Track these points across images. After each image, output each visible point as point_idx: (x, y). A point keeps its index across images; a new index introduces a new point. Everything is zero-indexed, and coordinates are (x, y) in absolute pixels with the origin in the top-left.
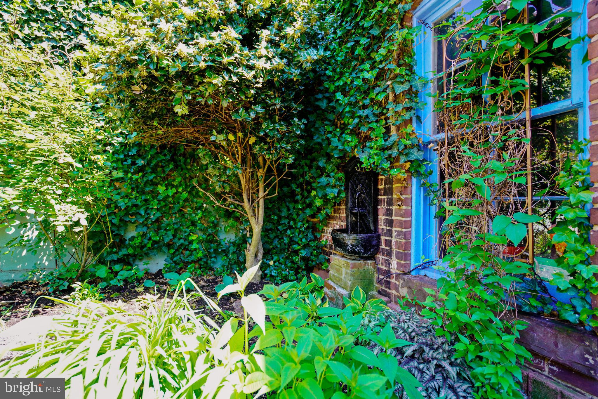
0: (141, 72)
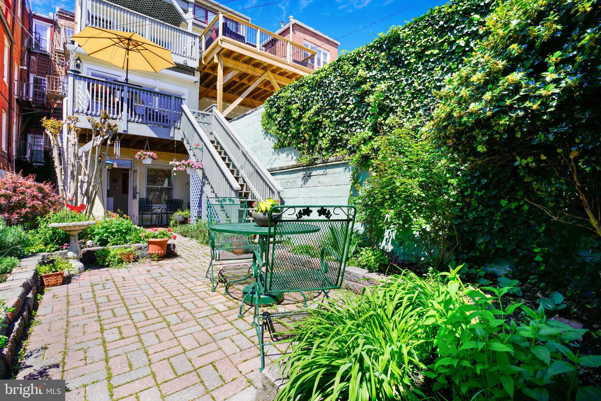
0: (451, 130)
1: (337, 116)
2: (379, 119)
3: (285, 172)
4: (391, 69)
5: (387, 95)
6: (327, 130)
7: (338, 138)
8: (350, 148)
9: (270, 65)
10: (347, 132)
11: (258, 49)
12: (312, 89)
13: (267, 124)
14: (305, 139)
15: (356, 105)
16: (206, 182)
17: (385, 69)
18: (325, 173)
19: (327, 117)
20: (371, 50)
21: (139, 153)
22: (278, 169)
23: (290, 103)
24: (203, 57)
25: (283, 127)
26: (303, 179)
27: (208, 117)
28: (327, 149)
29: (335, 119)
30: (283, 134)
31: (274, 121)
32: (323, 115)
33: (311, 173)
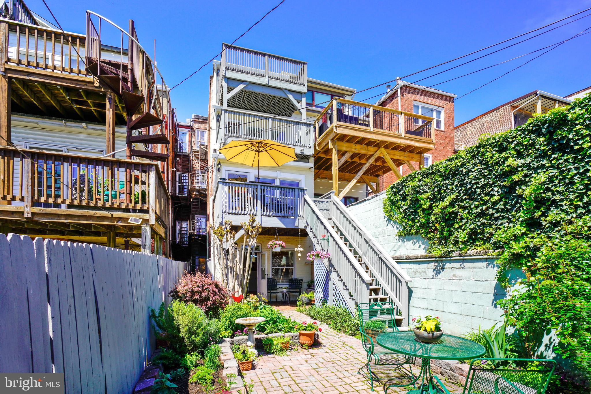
1: (477, 207)
2: (536, 214)
3: (413, 262)
4: (553, 156)
5: (548, 187)
6: (464, 221)
7: (479, 231)
8: (495, 243)
9: (383, 142)
10: (490, 225)
11: (371, 128)
12: (445, 177)
13: (390, 211)
14: (436, 229)
15: (502, 196)
16: (333, 270)
17: (544, 155)
18: (462, 266)
19: (465, 208)
20: (524, 133)
21: (271, 243)
22: (405, 258)
23: (418, 192)
24: (317, 143)
25: (409, 215)
26: (434, 270)
27: (327, 204)
28: (464, 243)
29: (475, 211)
30: (410, 222)
31: (398, 208)
32: (458, 205)
33: (444, 265)
